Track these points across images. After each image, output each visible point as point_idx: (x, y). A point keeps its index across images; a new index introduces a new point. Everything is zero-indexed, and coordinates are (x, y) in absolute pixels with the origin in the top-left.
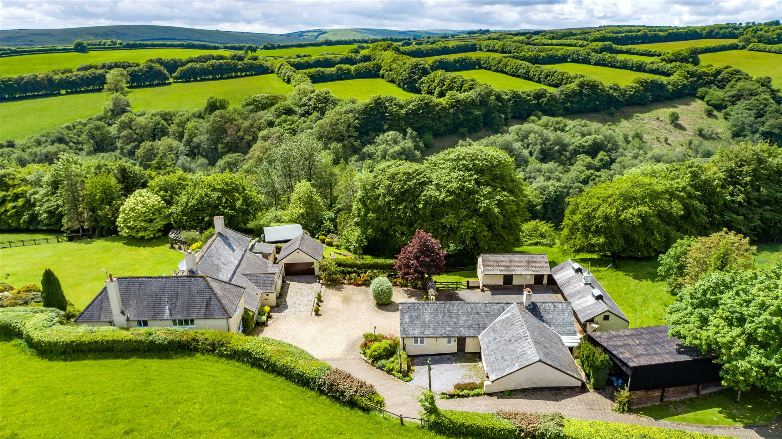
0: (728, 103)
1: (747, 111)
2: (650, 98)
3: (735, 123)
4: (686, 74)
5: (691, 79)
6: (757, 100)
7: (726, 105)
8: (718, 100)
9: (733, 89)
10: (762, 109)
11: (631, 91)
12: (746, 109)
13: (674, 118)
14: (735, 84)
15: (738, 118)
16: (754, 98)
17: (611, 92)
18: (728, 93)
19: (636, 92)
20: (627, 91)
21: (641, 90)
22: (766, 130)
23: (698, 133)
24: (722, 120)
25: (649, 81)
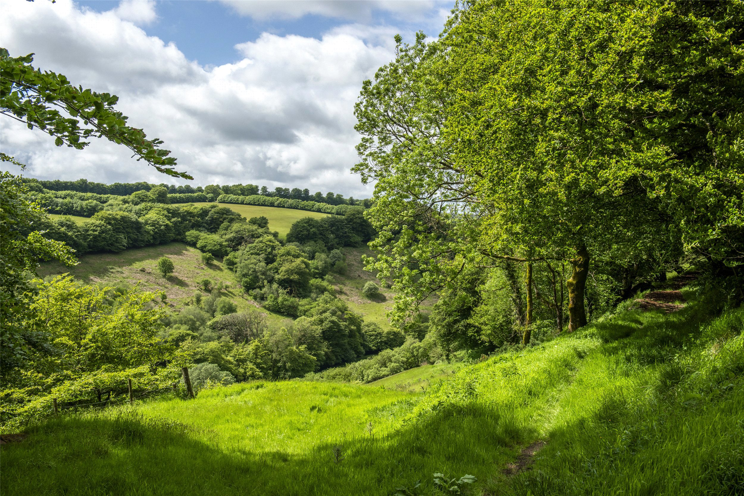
0: (228, 249)
1: (254, 256)
2: (125, 242)
3: (245, 271)
4: (166, 212)
5: (173, 220)
6: (261, 242)
7: (226, 251)
8: (215, 245)
9: (229, 231)
10: (270, 253)
11: (94, 231)
12: (252, 254)
13: (167, 268)
14: (229, 226)
15: (246, 265)
16: (257, 240)
17: (63, 229)
18: (224, 237)
19: (103, 232)
20: (87, 231)
21: (110, 230)
22: (283, 278)
23: (203, 288)
24: (226, 271)
25: (118, 217)
